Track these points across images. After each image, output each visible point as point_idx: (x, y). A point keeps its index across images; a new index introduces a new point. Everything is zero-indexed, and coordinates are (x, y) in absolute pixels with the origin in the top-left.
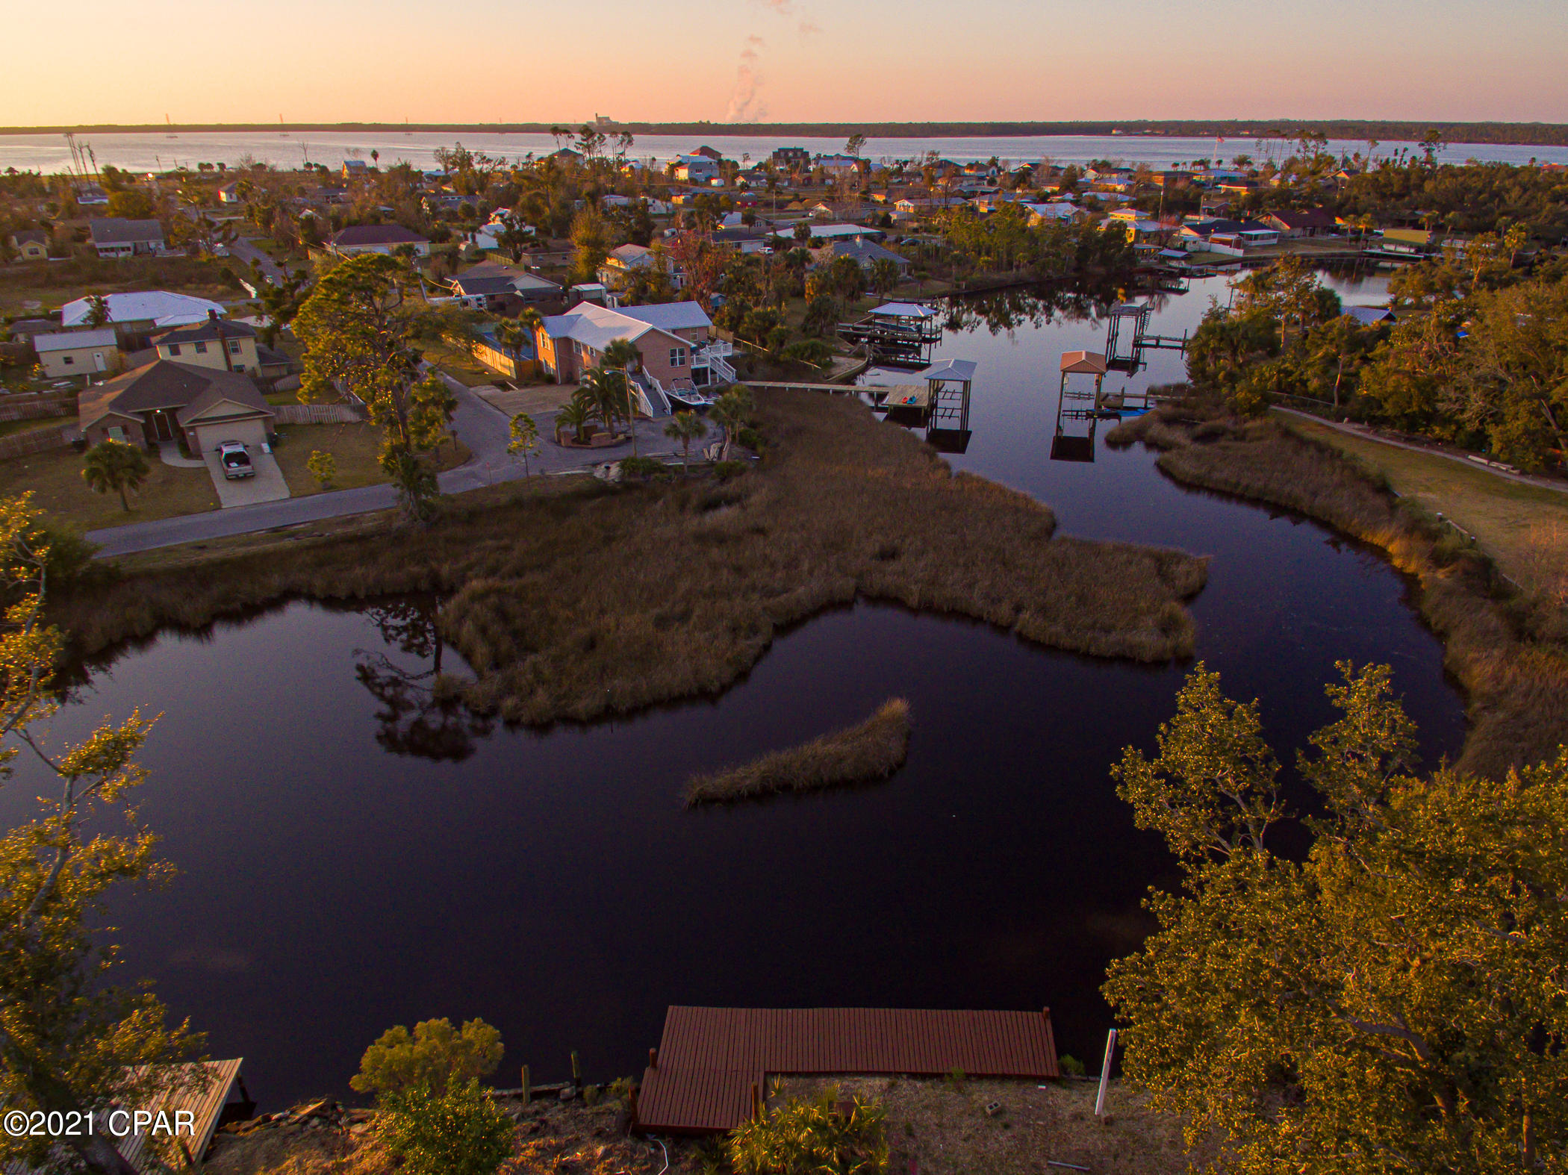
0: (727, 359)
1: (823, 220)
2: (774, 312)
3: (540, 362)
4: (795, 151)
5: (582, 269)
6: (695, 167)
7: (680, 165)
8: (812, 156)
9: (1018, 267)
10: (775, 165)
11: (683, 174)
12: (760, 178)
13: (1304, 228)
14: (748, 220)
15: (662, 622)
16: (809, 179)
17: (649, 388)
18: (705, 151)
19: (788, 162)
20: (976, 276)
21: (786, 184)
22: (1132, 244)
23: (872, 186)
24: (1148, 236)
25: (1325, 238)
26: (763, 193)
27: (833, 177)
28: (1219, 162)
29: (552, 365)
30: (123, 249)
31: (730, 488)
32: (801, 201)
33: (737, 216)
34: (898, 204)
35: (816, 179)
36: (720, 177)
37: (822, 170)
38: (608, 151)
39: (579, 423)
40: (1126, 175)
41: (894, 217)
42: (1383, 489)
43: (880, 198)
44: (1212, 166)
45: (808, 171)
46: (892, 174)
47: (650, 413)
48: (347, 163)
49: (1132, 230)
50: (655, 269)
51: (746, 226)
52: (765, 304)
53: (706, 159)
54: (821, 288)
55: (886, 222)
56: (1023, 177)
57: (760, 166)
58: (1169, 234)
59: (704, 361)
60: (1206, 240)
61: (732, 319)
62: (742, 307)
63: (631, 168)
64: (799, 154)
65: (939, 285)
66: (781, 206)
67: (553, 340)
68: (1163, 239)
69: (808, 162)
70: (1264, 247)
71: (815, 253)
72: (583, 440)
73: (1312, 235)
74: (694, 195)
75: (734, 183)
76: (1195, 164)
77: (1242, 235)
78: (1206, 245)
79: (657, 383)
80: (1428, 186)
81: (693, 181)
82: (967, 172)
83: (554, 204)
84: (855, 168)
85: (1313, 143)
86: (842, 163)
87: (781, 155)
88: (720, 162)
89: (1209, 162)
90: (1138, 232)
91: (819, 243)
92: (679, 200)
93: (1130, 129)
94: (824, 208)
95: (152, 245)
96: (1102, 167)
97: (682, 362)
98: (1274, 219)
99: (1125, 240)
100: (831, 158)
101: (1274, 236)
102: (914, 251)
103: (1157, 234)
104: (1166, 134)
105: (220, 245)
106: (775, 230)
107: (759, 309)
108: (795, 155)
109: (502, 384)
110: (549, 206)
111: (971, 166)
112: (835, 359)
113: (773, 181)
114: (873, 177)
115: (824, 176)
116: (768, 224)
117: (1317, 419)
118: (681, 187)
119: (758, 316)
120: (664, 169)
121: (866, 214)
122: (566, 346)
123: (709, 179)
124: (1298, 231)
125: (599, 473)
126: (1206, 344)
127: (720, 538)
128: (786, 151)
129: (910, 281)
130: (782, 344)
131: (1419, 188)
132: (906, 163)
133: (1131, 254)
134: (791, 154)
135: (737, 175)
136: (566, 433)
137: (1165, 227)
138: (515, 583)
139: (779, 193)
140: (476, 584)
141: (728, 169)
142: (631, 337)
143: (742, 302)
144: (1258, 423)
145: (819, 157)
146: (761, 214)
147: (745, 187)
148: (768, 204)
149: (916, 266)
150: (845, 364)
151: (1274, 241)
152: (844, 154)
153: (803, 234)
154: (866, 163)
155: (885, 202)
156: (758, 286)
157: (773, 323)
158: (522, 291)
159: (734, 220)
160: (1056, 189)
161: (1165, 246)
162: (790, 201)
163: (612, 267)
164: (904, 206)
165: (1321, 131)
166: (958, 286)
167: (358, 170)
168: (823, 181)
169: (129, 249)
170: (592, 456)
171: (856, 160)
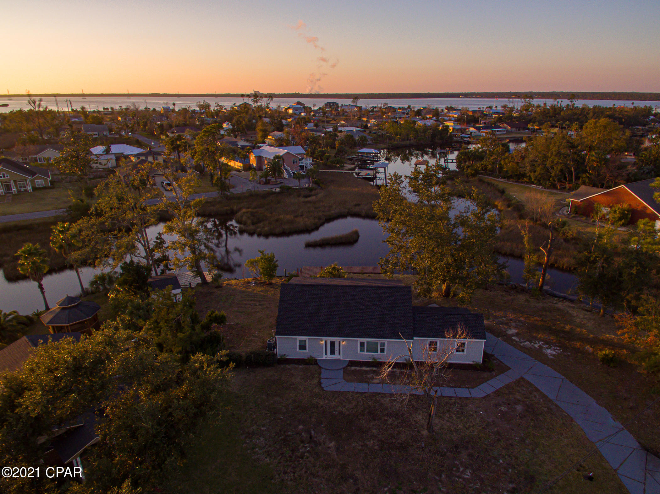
0: (310, 163)
1: (343, 126)
2: (325, 150)
3: (251, 164)
4: (333, 103)
5: (260, 139)
6: (295, 109)
7: (289, 108)
8: (340, 105)
9: (410, 140)
10: (326, 108)
11: (290, 111)
12: (320, 113)
13: (516, 128)
14: (316, 125)
15: (296, 217)
16: (339, 113)
17: (286, 170)
18: (298, 103)
19: (330, 107)
20: (396, 142)
21: (330, 115)
22: (451, 132)
23: (362, 116)
24: (457, 130)
25: (523, 131)
26: (321, 118)
27: (347, 112)
28: (496, 107)
29: (255, 165)
30: (95, 135)
31: (313, 192)
32: (335, 120)
33: (312, 125)
34: (371, 121)
35: (341, 113)
36: (305, 112)
37: (343, 110)
38: (264, 103)
39: (266, 178)
40: (459, 112)
41: (369, 125)
42: (502, 192)
43: (365, 119)
44: (493, 108)
45: (338, 111)
46: (370, 112)
47: (287, 177)
48: (163, 107)
49: (451, 128)
50: (286, 138)
51: (315, 128)
52: (322, 148)
53: (299, 106)
54: (341, 144)
55: (366, 127)
56: (419, 113)
57: (320, 108)
58: (465, 129)
59: (303, 163)
60: (479, 132)
61: (311, 153)
62: (315, 149)
63: (270, 109)
64: (335, 104)
65: (383, 146)
66: (328, 122)
67: (255, 157)
68: (463, 131)
69: (338, 107)
70: (501, 135)
71: (339, 134)
72: (267, 182)
73: (519, 130)
74: (295, 118)
75: (310, 114)
76: (487, 108)
77: (493, 130)
78: (479, 134)
79: (289, 169)
80: (562, 114)
81: (294, 113)
82: (399, 110)
83: (246, 120)
84: (356, 109)
85: (528, 99)
86: (351, 107)
87: (328, 105)
88: (304, 107)
89: (492, 107)
90: (453, 129)
91: (341, 132)
92: (290, 120)
93: (467, 95)
94: (343, 122)
95: (105, 133)
96: (450, 109)
97: (297, 162)
98: (505, 125)
99: (449, 131)
100: (347, 106)
101: (504, 131)
102: (375, 135)
103: (461, 129)
104: (482, 97)
105: (130, 133)
106: (326, 129)
107: (321, 149)
108: (333, 105)
109: (238, 171)
110: (244, 121)
111: (400, 108)
112: (345, 165)
113: (325, 113)
114: (363, 112)
115: (344, 112)
116: (323, 127)
117: (491, 178)
118: (291, 116)
119: (320, 151)
120: (283, 110)
121: (359, 124)
122: (259, 159)
123: (300, 113)
124: (514, 129)
125: (274, 190)
126: (461, 157)
127: (310, 202)
128: (330, 103)
129: (372, 144)
130: (328, 159)
131: (559, 114)
132: (375, 107)
133: (451, 136)
134: (331, 104)
135: (311, 112)
136: (262, 181)
137: (463, 127)
138: (255, 210)
139: (327, 117)
140: (244, 210)
141: (308, 110)
142: (281, 154)
143: (315, 147)
144: (473, 179)
145: (342, 105)
146: (321, 124)
147: (314, 116)
148: (323, 122)
149: (374, 139)
150: (348, 166)
151: (505, 133)
152: (351, 104)
153: (336, 129)
154: (360, 108)
155: (367, 121)
156: (320, 142)
157: (325, 153)
158: (241, 146)
159: (311, 126)
160: (431, 116)
161: (463, 134)
162: (331, 121)
163: (269, 139)
164: (372, 121)
165: (531, 95)
166: (389, 146)
167: (167, 110)
168: (344, 114)
169: (97, 135)
170: (270, 187)
171: (357, 107)
